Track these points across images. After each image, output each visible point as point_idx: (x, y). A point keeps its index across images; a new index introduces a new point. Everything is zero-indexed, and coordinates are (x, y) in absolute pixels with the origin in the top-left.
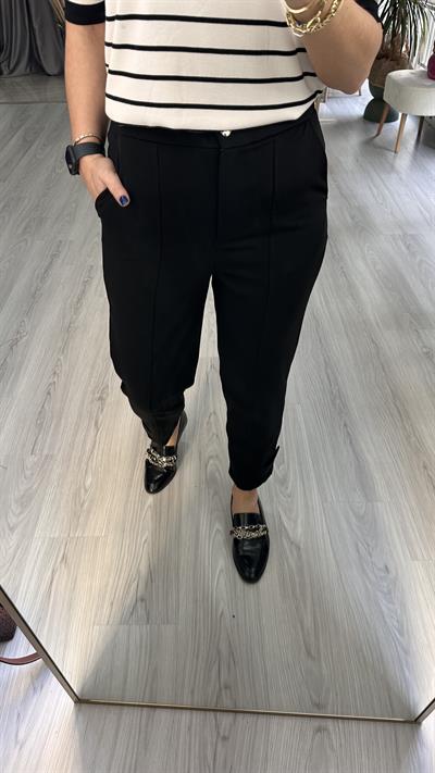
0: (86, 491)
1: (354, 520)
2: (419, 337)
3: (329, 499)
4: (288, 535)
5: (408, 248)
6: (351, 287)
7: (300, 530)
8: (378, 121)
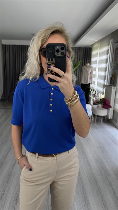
2: (107, 178)
5: (102, 150)
6: (88, 162)
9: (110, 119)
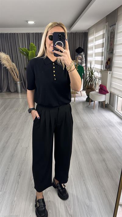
0: (15, 202)
1: (86, 207)
2: (101, 156)
3: (80, 202)
4: (69, 213)
5: (97, 132)
6: (84, 143)
7: (72, 211)
8: (89, 102)
9: (107, 104)
